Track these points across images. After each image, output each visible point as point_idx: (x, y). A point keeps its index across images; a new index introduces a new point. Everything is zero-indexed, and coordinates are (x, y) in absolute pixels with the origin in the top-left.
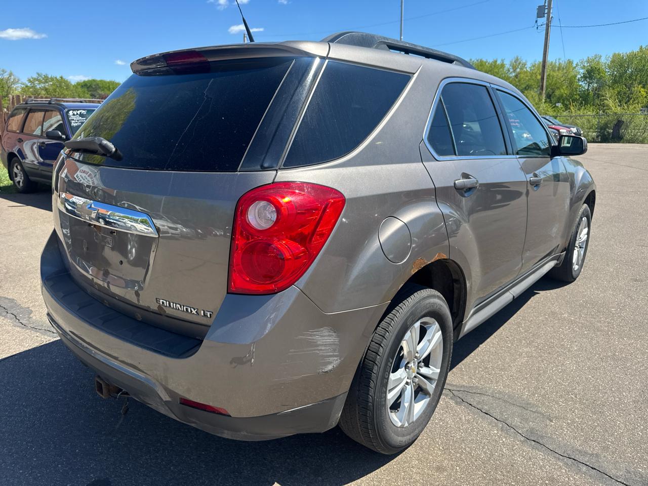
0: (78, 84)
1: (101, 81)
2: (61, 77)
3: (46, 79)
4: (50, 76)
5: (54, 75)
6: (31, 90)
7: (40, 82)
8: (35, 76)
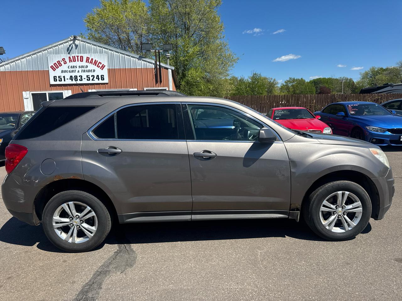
0: (310, 81)
1: (323, 79)
2: (302, 79)
3: (294, 80)
4: (296, 79)
5: (298, 78)
6: (286, 87)
7: (291, 82)
8: (288, 79)
